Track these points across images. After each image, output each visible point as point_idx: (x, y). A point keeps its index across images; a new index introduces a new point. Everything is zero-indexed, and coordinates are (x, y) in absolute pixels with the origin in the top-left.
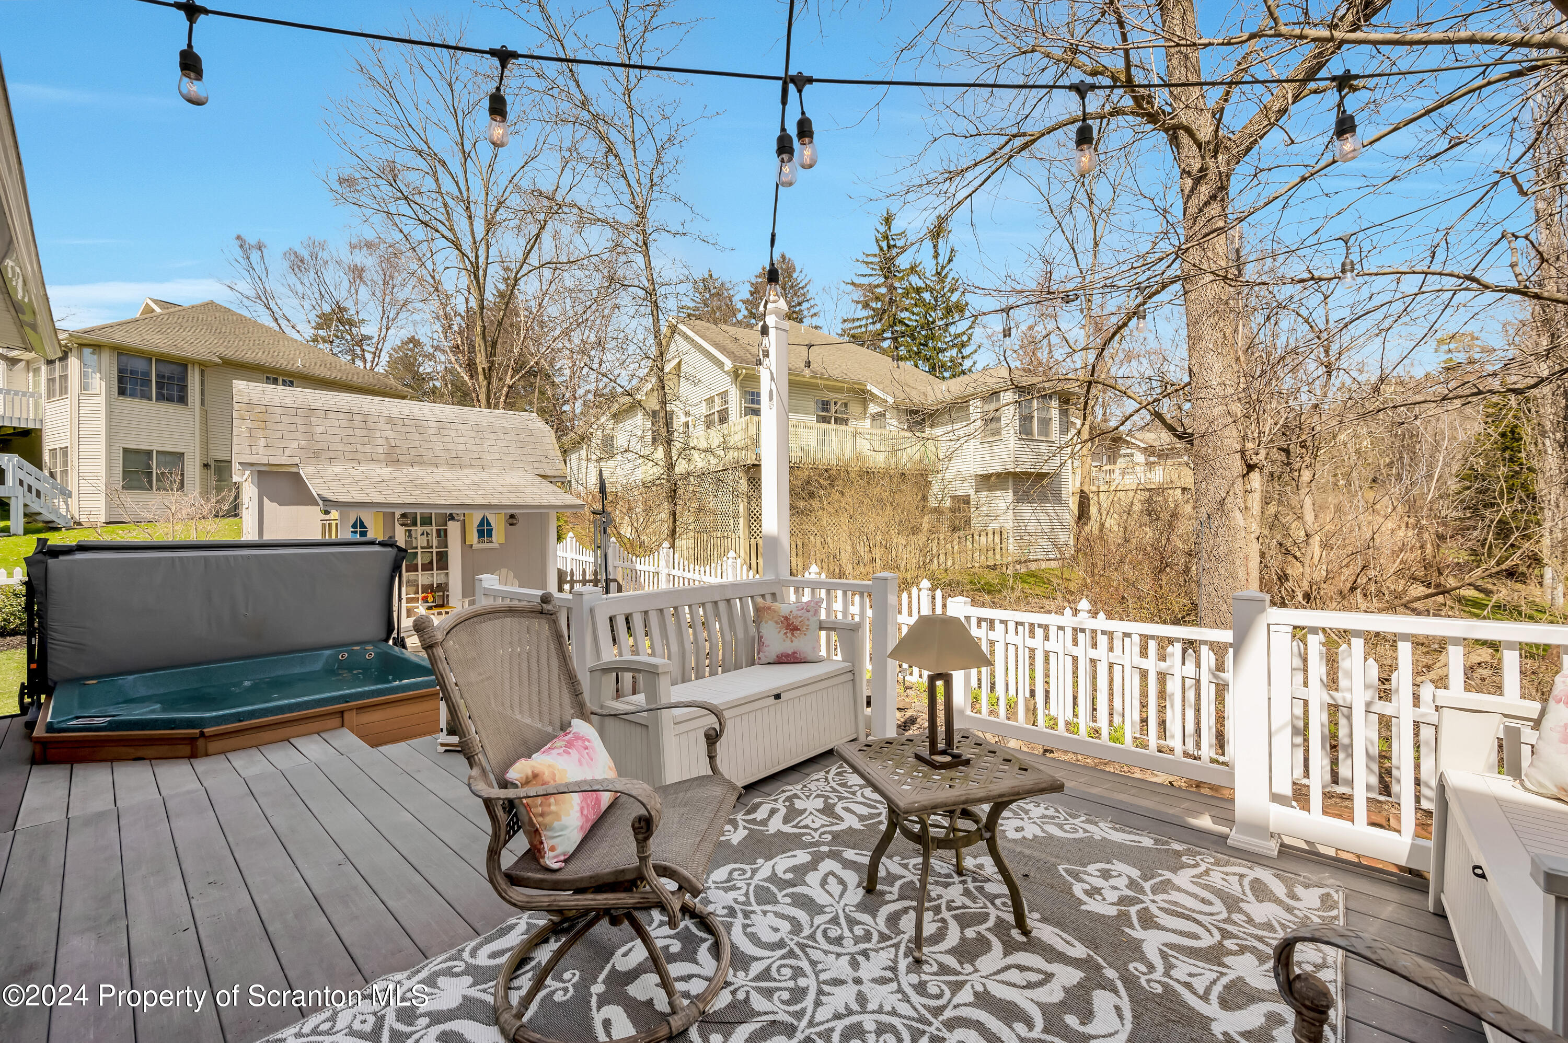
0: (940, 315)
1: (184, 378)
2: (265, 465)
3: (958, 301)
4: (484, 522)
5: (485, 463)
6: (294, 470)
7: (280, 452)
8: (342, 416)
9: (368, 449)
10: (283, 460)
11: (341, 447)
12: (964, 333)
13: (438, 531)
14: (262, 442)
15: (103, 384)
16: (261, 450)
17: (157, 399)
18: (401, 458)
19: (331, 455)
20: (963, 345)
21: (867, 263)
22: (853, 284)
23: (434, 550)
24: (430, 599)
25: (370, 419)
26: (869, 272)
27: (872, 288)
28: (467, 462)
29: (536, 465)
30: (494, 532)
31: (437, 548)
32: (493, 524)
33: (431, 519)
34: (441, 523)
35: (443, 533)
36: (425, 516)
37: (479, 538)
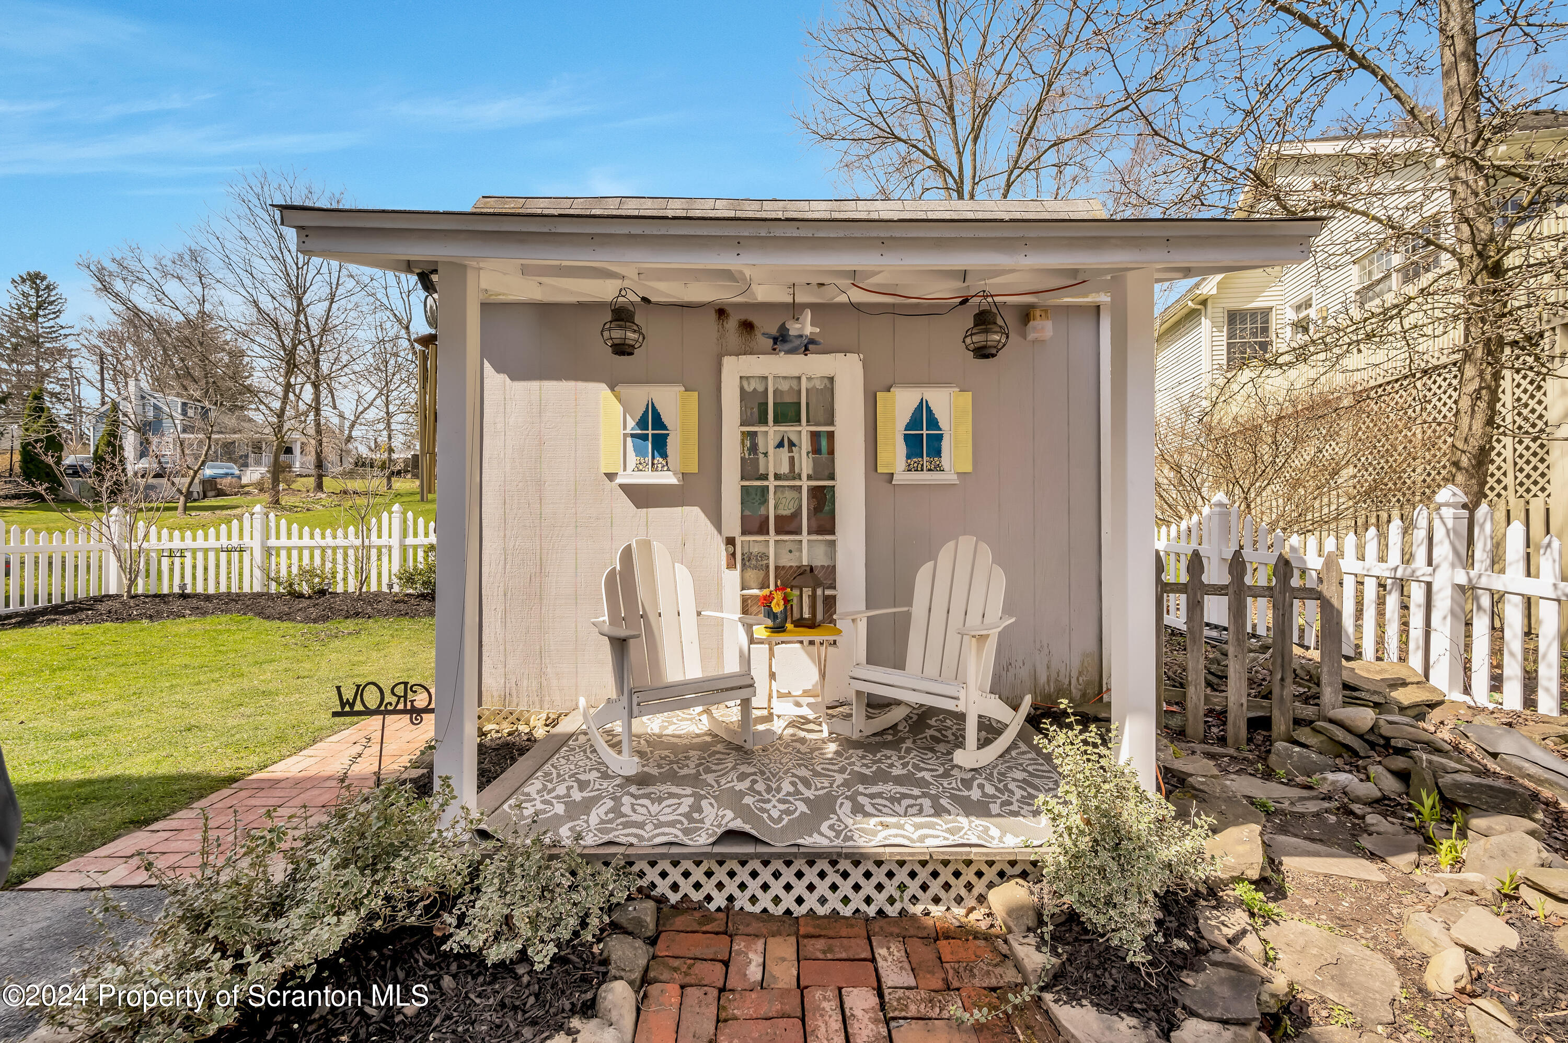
4: (922, 417)
13: (815, 436)
23: (805, 484)
24: (776, 606)
30: (945, 445)
31: (809, 478)
32: (943, 423)
33: (799, 404)
34: (822, 420)
35: (824, 443)
36: (788, 399)
37: (909, 457)
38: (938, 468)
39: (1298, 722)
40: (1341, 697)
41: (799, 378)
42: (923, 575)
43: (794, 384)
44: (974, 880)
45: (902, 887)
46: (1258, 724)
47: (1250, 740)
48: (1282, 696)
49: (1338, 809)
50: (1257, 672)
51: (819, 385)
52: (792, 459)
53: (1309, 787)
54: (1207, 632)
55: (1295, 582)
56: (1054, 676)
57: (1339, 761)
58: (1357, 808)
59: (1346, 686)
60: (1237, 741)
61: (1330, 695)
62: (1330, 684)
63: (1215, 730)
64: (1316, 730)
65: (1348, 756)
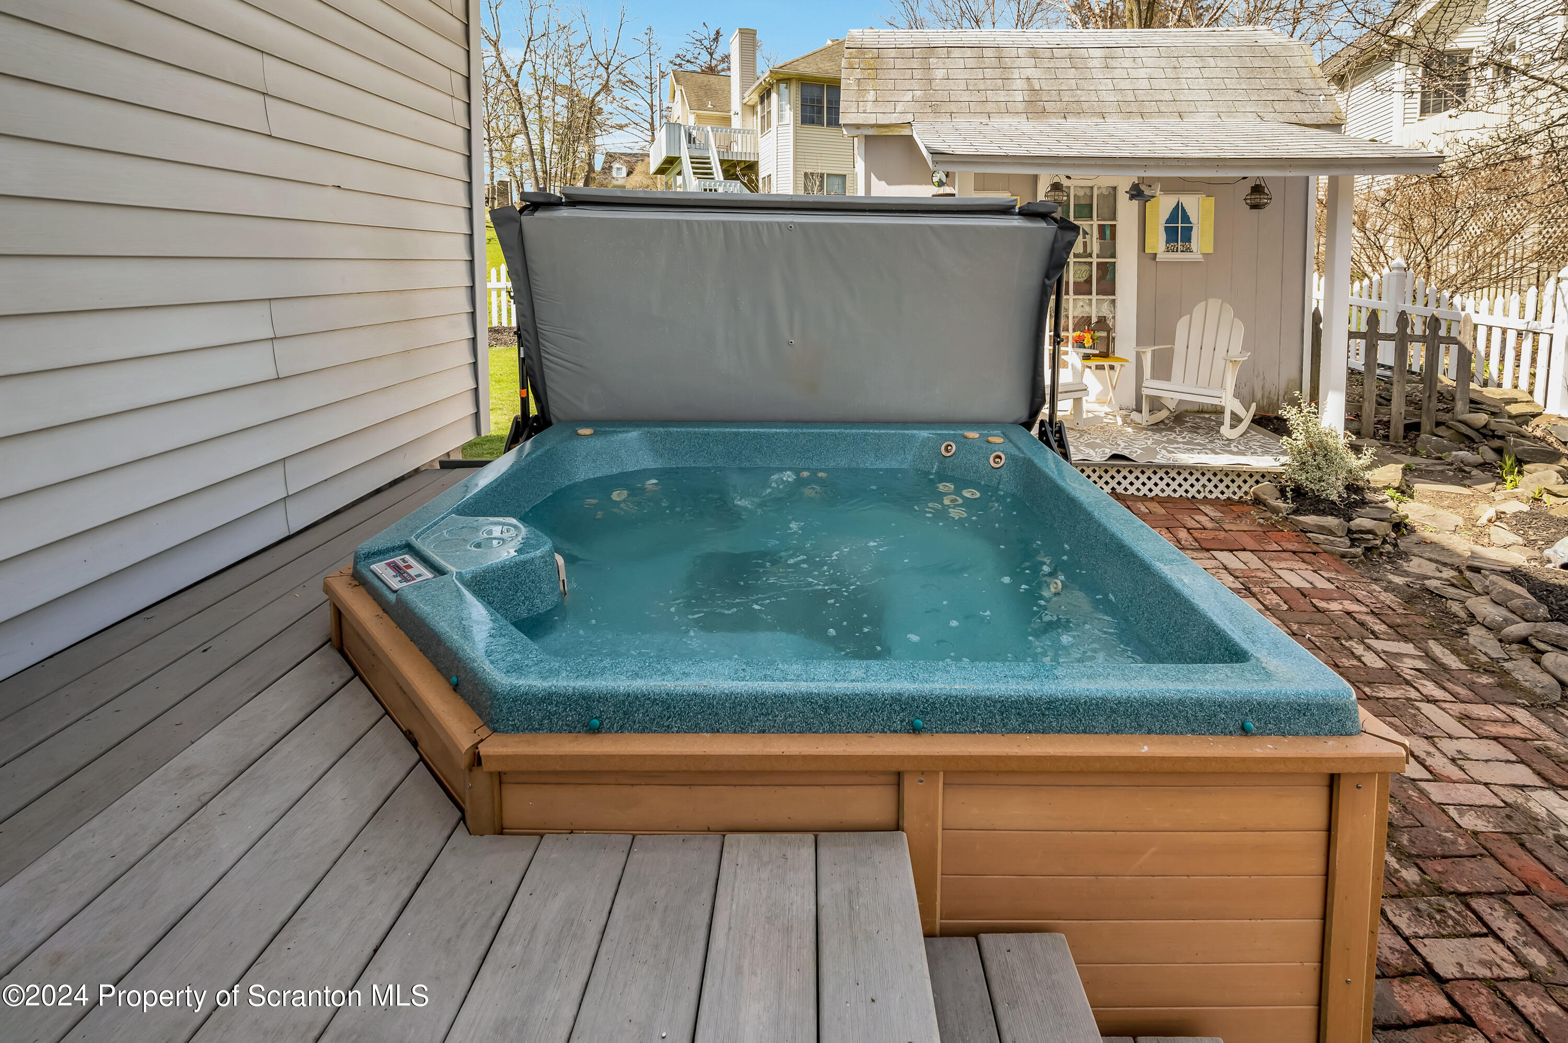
2: (872, 126)
4: (1178, 214)
5: (1183, 107)
6: (906, 132)
7: (890, 108)
9: (1002, 95)
10: (894, 119)
11: (966, 97)
13: (1102, 228)
14: (871, 96)
15: (792, 113)
16: (869, 107)
17: (828, 125)
18: (1049, 107)
19: (953, 107)
23: (1095, 260)
24: (1088, 342)
25: (1006, 53)
28: (1153, 107)
29: (1279, 106)
30: (1194, 233)
31: (1098, 257)
32: (1193, 219)
33: (1091, 206)
34: (1106, 216)
35: (1108, 232)
36: (1083, 202)
37: (1167, 242)
38: (1189, 250)
39: (1438, 423)
40: (1468, 407)
41: (1092, 188)
42: (1183, 323)
43: (1088, 191)
44: (1242, 484)
45: (1204, 486)
46: (1413, 428)
47: (1405, 437)
48: (1429, 408)
49: (1455, 469)
50: (1416, 396)
51: (1105, 192)
52: (1085, 244)
53: (1440, 458)
54: (1379, 371)
55: (1442, 332)
56: (1266, 394)
57: (1462, 446)
58: (1467, 469)
59: (1472, 401)
60: (1396, 437)
61: (1460, 406)
62: (1461, 399)
63: (1381, 431)
64: (1449, 427)
65: (1468, 441)
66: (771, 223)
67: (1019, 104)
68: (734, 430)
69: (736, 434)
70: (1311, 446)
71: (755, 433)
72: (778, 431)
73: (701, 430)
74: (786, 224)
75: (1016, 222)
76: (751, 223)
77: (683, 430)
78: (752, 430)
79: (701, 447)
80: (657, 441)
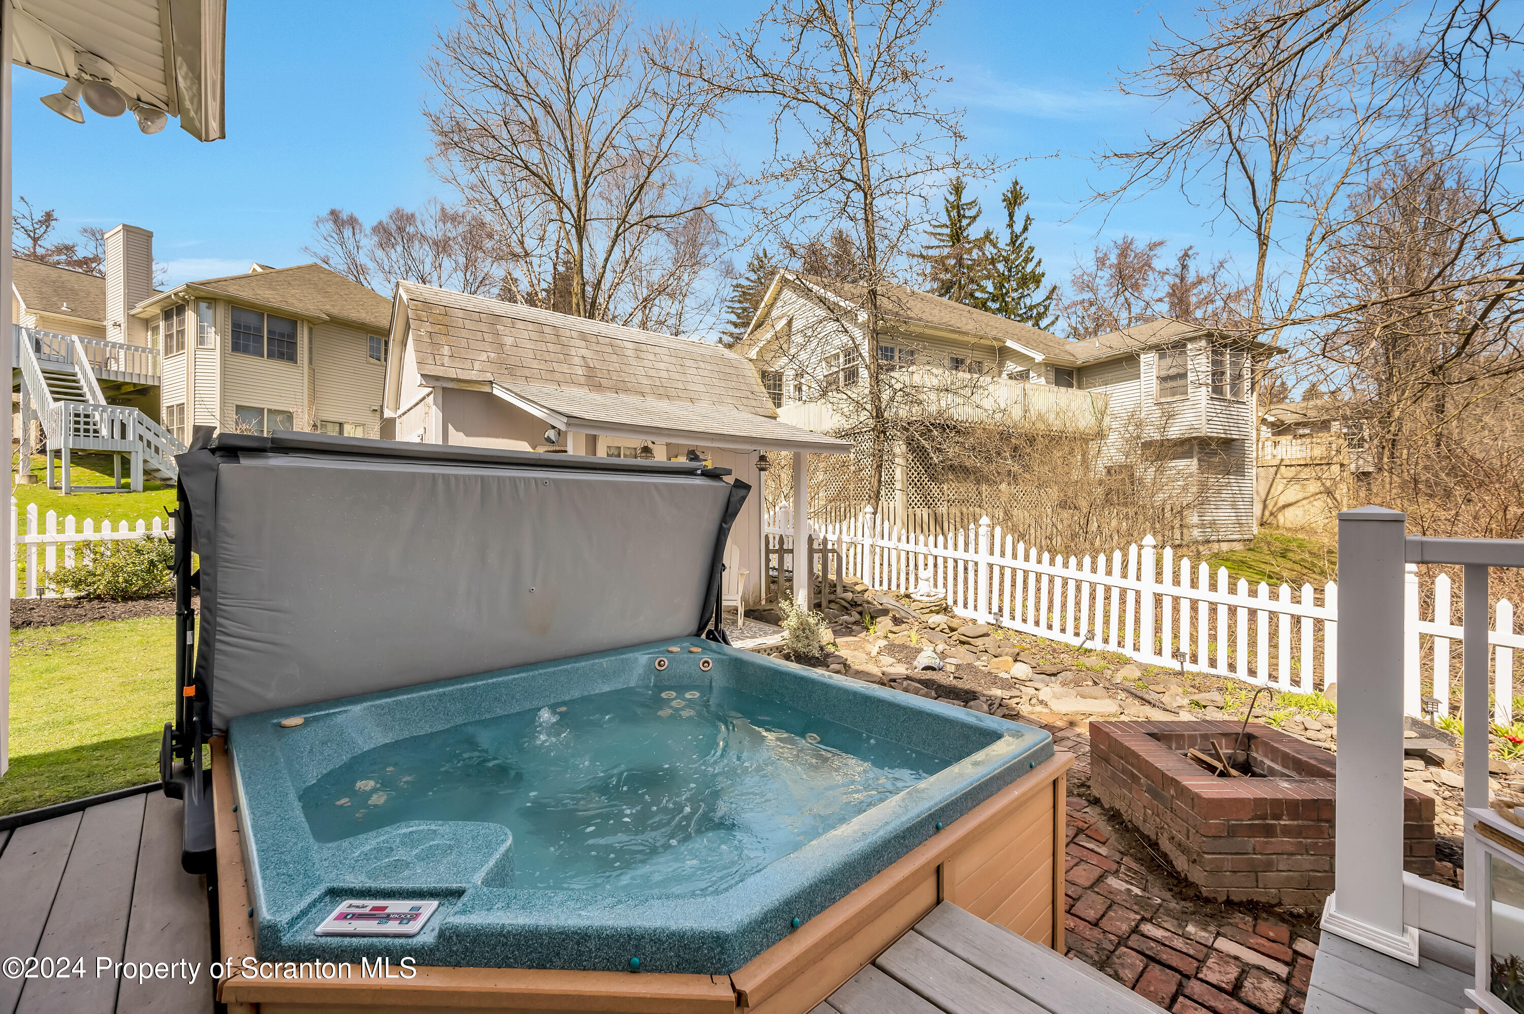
0: (1015, 286)
1: (293, 335)
2: (452, 380)
3: (1033, 272)
5: (692, 395)
6: (487, 389)
7: (468, 365)
8: (531, 327)
9: (565, 368)
10: (473, 375)
11: (535, 364)
12: (1039, 304)
14: (446, 350)
15: (218, 338)
16: (446, 361)
17: (269, 356)
18: (604, 382)
19: (526, 373)
20: (1040, 316)
21: (935, 234)
22: (922, 256)
25: (561, 332)
26: (936, 243)
27: (941, 260)
39: (830, 602)
40: (843, 590)
46: (817, 606)
48: (825, 592)
49: (845, 627)
53: (836, 622)
57: (844, 612)
59: (845, 587)
61: (839, 590)
62: (840, 587)
64: (836, 603)
65: (845, 610)
66: (529, 479)
67: (580, 377)
68: (472, 684)
69: (474, 688)
70: (802, 624)
71: (493, 683)
72: (516, 676)
73: (435, 691)
74: (541, 479)
75: (698, 481)
76: (510, 478)
77: (414, 695)
78: (490, 681)
79: (436, 709)
80: (385, 714)
